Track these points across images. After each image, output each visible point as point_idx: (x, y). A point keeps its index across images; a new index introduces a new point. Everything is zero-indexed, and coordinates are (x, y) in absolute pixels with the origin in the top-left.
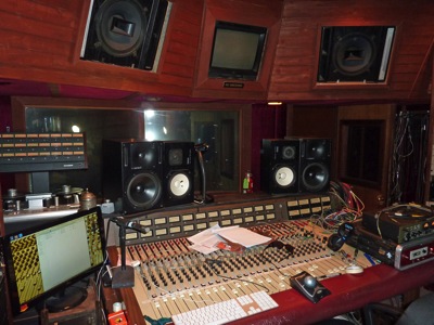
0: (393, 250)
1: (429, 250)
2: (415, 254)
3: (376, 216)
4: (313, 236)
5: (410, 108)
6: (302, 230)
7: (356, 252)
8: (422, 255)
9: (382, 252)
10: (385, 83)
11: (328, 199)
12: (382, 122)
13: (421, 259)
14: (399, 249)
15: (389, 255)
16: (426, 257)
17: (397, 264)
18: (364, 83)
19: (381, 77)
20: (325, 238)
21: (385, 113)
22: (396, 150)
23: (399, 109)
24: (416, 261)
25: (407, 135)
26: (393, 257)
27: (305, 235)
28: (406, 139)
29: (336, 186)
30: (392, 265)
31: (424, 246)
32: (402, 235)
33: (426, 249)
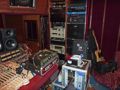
0: (40, 70)
1: (51, 65)
2: (47, 68)
3: (33, 58)
4: (11, 69)
5: (44, 17)
6: (7, 67)
7: (28, 72)
8: (49, 67)
9: (36, 71)
10: (35, 8)
11: (19, 51)
12: (36, 21)
13: (49, 69)
14: (42, 69)
15: (39, 71)
16: (50, 68)
17: (41, 74)
18: (28, 7)
19: (34, 6)
20: (16, 69)
21: (37, 18)
22: (41, 30)
23: (41, 17)
24: (47, 70)
25: (44, 25)
26: (40, 72)
27: (8, 69)
28: (44, 26)
29: (21, 45)
30: (40, 74)
31: (49, 65)
32: (42, 64)
33: (50, 65)
